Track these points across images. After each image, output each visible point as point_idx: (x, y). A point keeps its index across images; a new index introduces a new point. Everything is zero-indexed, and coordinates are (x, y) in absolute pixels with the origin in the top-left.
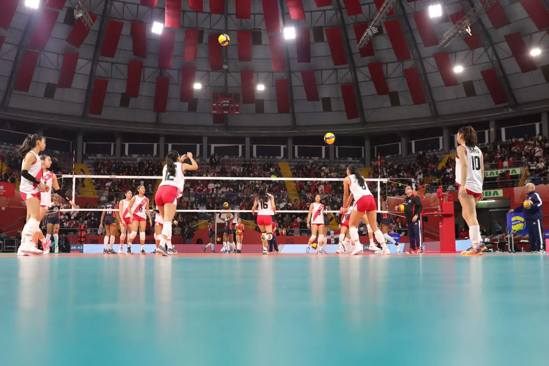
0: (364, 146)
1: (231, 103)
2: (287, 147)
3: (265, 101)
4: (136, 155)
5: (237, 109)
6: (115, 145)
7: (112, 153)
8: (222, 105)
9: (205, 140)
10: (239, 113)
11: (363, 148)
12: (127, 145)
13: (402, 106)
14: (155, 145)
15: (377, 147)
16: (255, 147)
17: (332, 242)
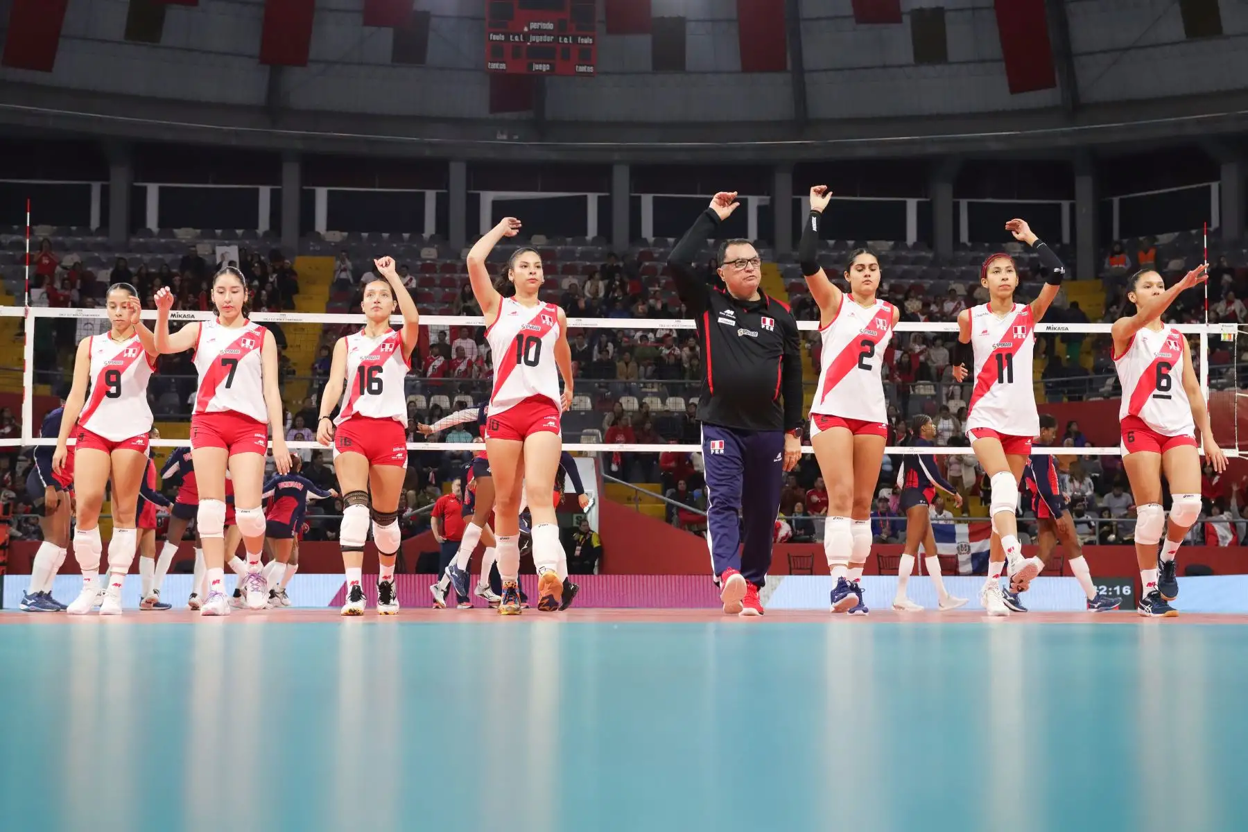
0: (1071, 195)
1: (560, 31)
2: (772, 201)
3: (690, 27)
4: (191, 230)
5: (586, 55)
6: (105, 192)
7: (95, 223)
8: (526, 36)
9: (457, 173)
10: (590, 69)
11: (1066, 205)
12: (153, 191)
13: (1228, 37)
14: (265, 192)
15: (1121, 201)
16: (647, 201)
17: (961, 570)
